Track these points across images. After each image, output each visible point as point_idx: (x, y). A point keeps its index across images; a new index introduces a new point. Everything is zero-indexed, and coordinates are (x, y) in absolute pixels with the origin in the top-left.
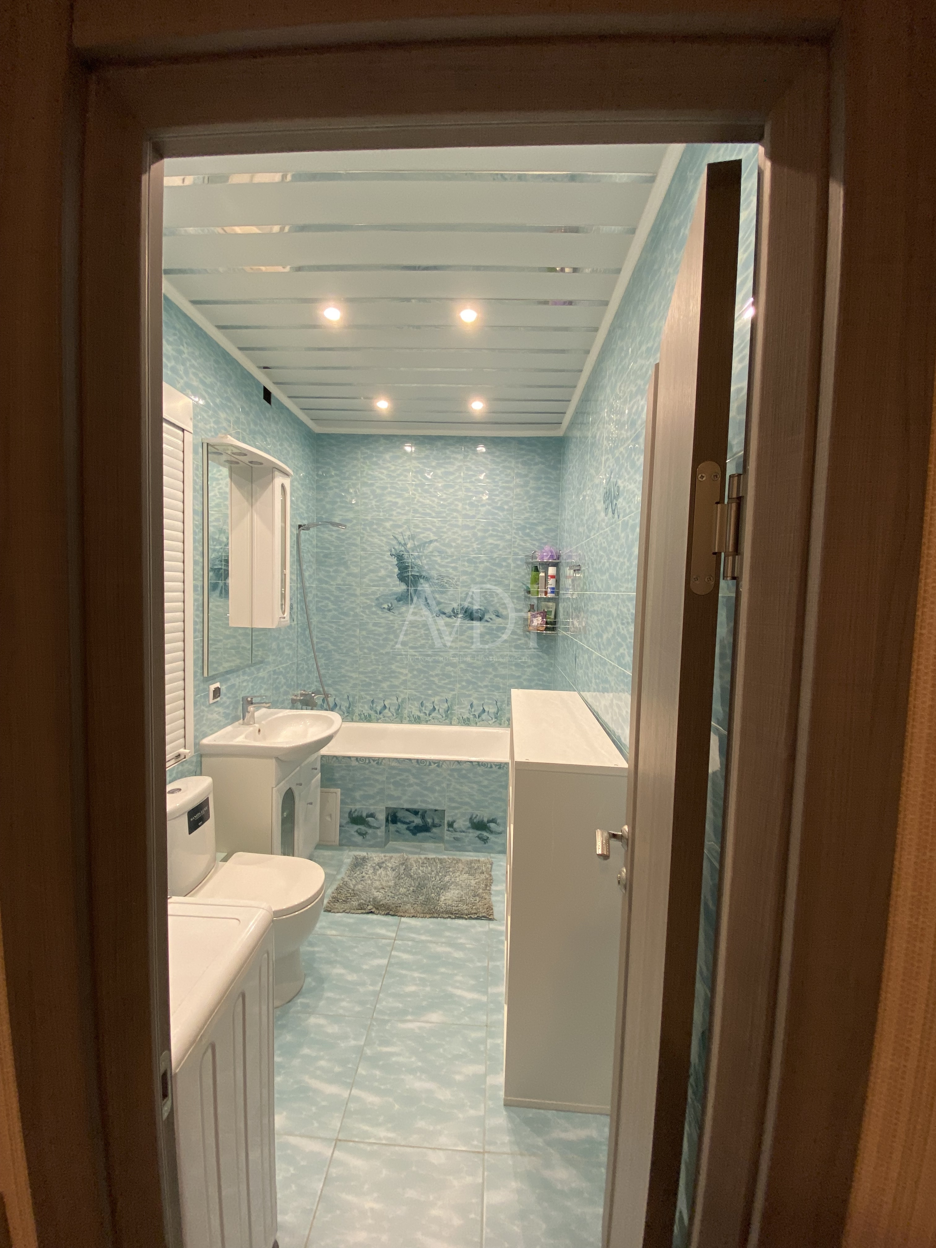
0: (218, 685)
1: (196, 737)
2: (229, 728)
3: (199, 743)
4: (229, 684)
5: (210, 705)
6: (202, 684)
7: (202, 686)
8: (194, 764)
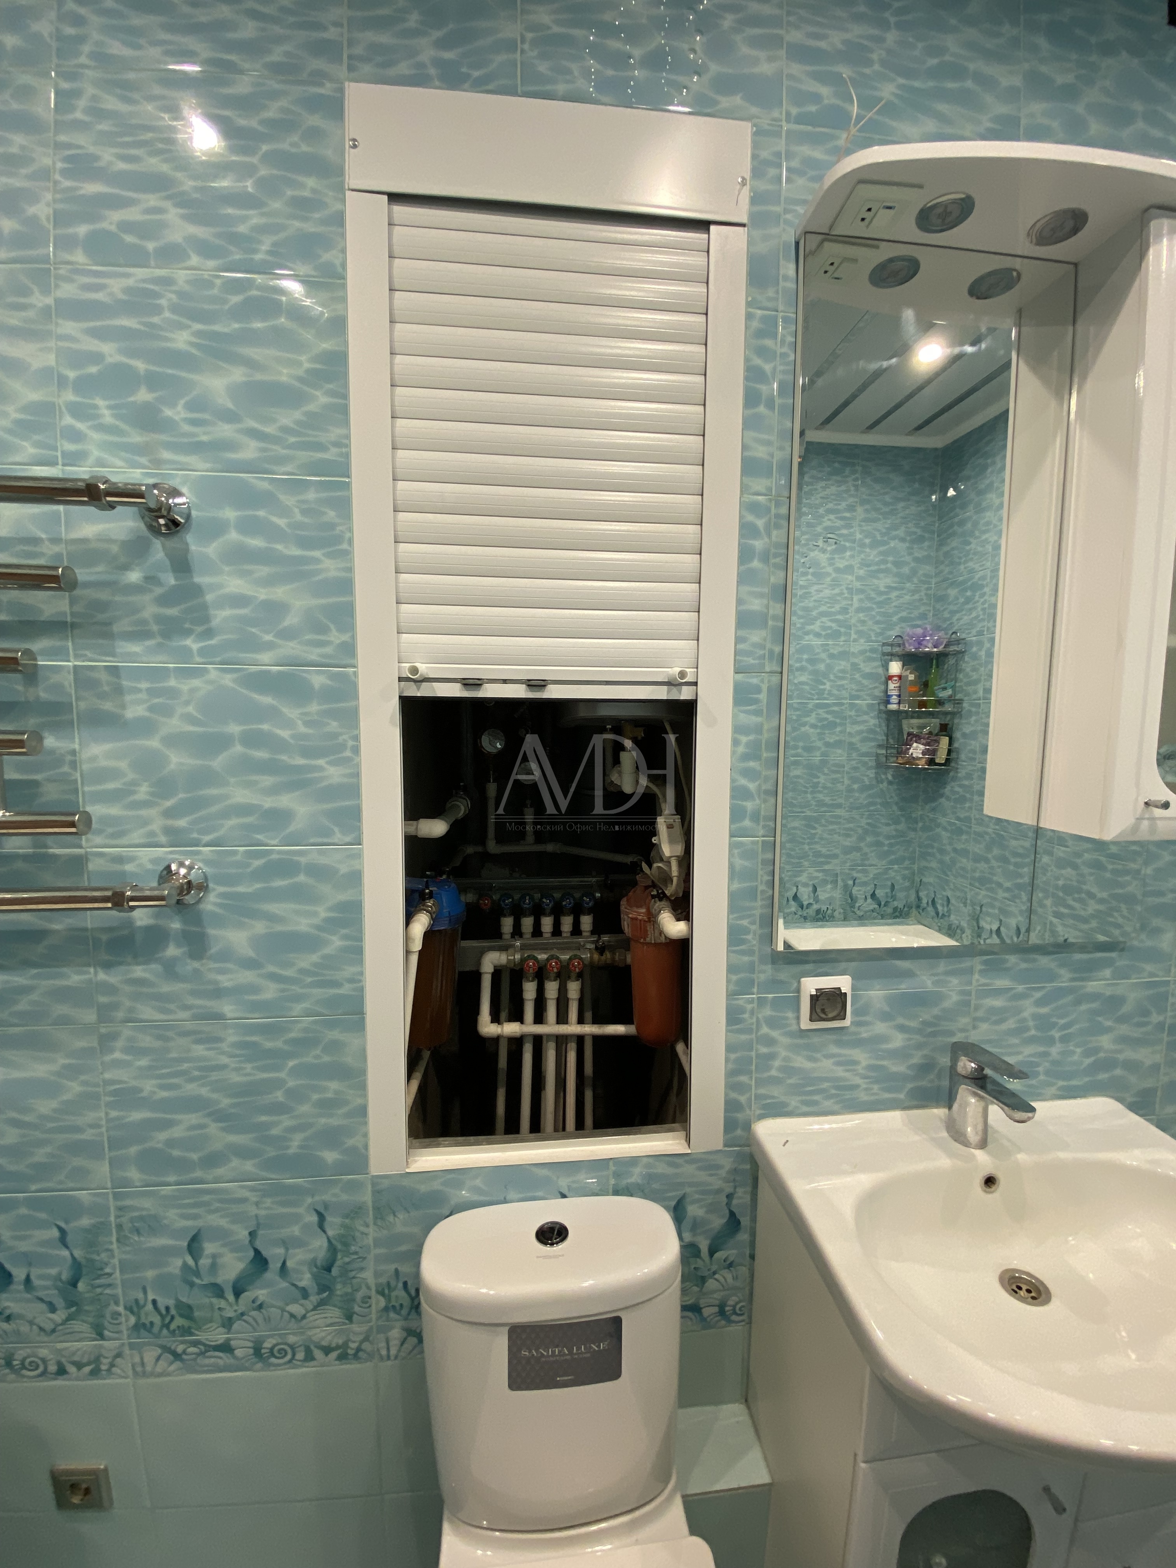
0: (843, 983)
1: (731, 1106)
2: (894, 1118)
3: (747, 1127)
4: (905, 987)
5: (803, 1033)
6: (768, 968)
7: (766, 972)
8: (723, 1173)
